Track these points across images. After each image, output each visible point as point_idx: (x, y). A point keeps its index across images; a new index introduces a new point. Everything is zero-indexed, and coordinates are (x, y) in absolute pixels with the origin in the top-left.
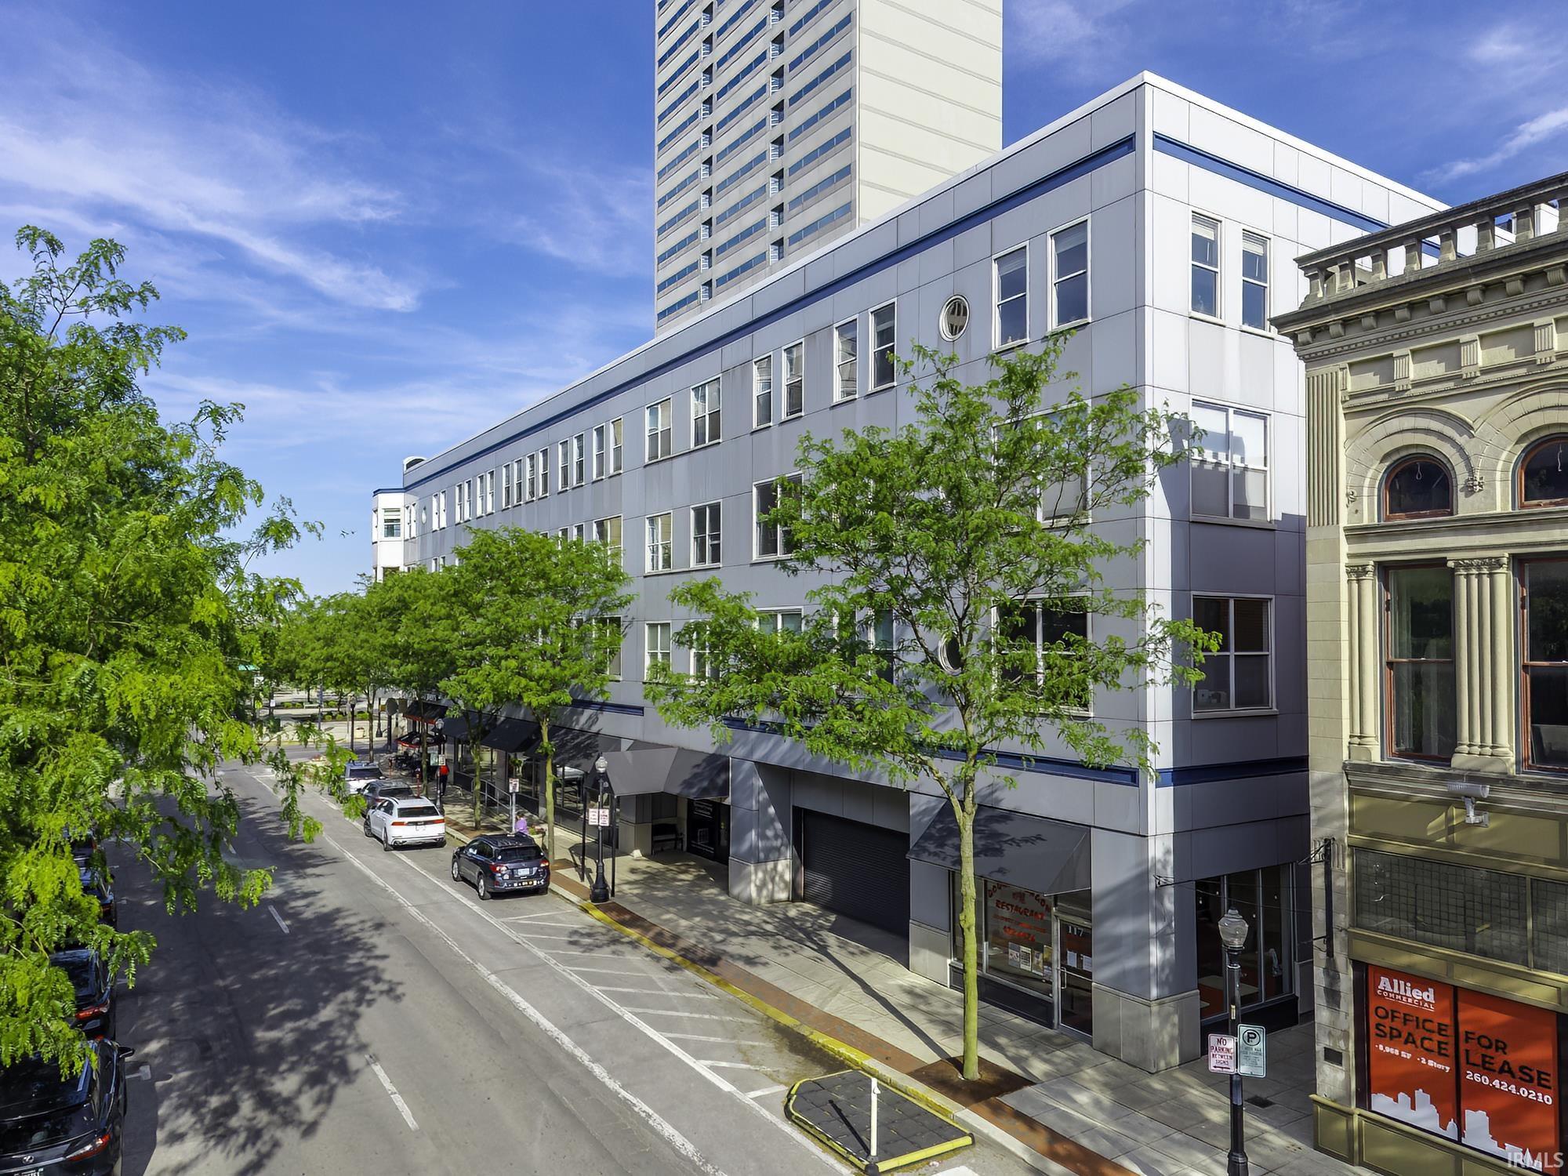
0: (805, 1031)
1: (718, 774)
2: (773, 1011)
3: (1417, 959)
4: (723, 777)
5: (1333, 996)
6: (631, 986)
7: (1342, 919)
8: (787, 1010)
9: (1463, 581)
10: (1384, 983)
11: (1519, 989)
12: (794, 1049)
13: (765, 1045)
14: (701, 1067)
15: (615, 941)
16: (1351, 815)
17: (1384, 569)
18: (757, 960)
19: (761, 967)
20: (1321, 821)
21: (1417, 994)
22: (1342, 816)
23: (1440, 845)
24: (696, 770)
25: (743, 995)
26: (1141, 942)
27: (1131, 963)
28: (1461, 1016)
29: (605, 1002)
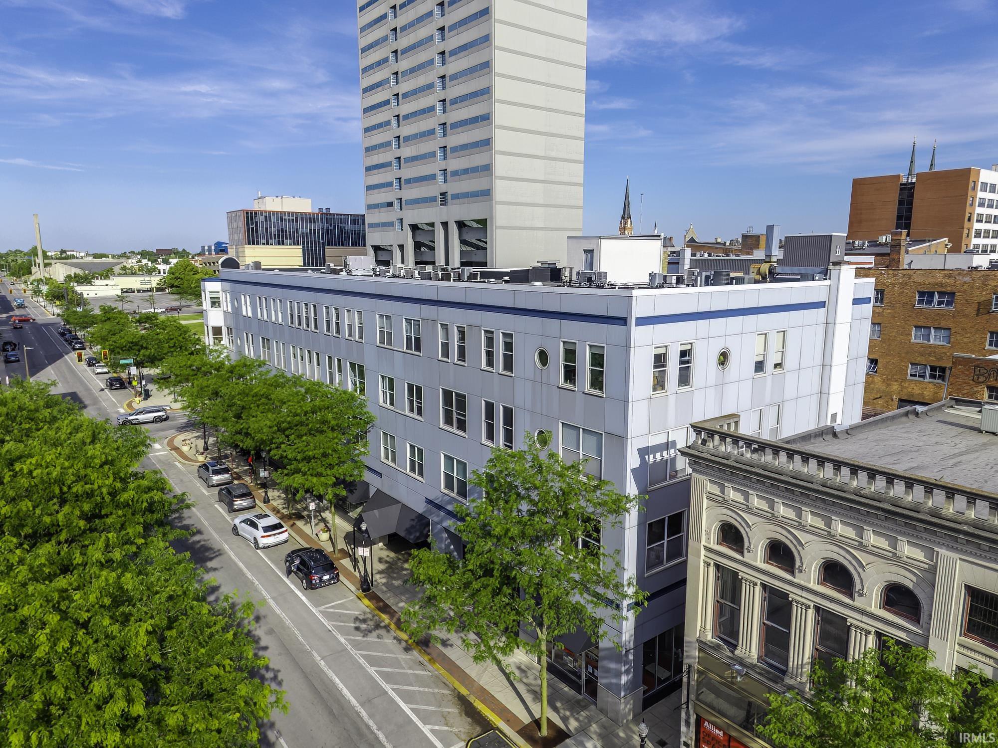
0: (472, 699)
1: (424, 528)
2: (457, 685)
3: (717, 720)
4: (427, 529)
5: (688, 724)
6: (390, 666)
7: (692, 697)
8: (462, 683)
9: (744, 585)
10: (706, 724)
11: (750, 743)
12: (468, 714)
13: (453, 710)
14: (426, 729)
15: (377, 626)
16: (699, 657)
17: (718, 567)
18: (448, 642)
19: (449, 647)
20: (688, 657)
21: (717, 731)
22: (695, 658)
23: (728, 681)
24: (412, 523)
25: (443, 671)
26: (618, 674)
27: (614, 681)
28: (731, 744)
29: (378, 681)
